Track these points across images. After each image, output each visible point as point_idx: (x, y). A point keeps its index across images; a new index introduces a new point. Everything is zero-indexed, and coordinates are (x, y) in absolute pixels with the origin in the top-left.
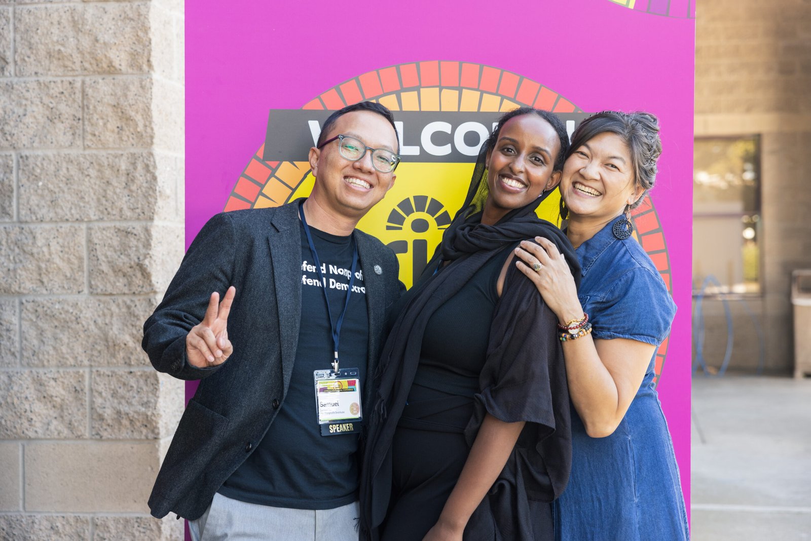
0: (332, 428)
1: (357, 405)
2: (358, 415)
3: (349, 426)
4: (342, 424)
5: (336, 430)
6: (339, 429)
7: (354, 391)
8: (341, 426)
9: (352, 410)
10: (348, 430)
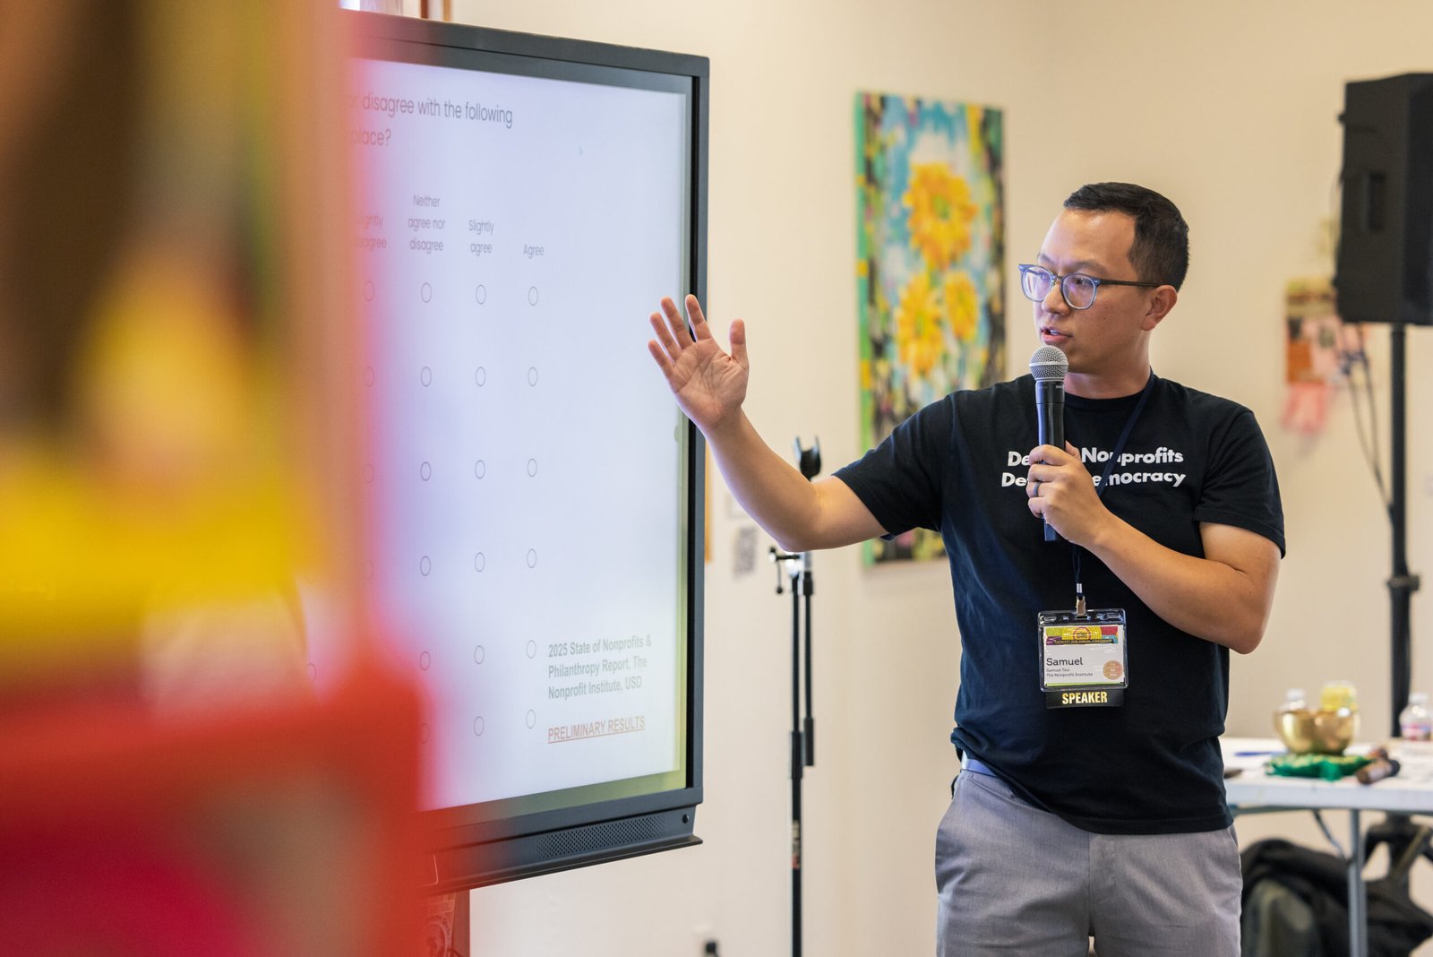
0: (1068, 698)
1: (1117, 664)
2: (1121, 679)
3: (1099, 695)
4: (1087, 692)
5: (1074, 701)
6: (1080, 700)
7: (1113, 642)
8: (1084, 695)
9: (1107, 672)
10: (1097, 701)
